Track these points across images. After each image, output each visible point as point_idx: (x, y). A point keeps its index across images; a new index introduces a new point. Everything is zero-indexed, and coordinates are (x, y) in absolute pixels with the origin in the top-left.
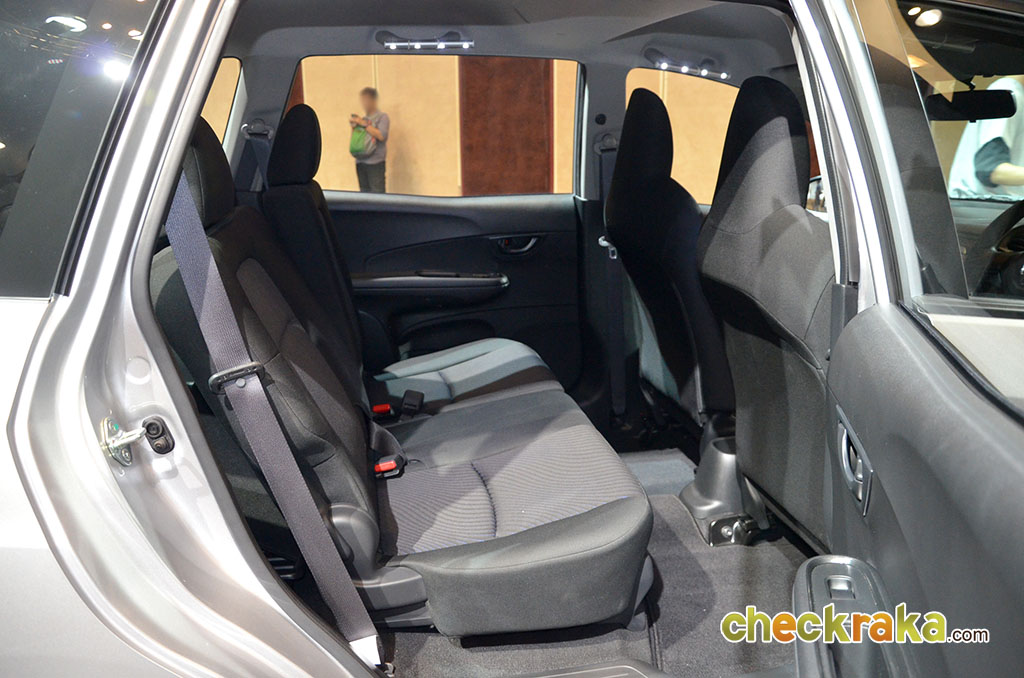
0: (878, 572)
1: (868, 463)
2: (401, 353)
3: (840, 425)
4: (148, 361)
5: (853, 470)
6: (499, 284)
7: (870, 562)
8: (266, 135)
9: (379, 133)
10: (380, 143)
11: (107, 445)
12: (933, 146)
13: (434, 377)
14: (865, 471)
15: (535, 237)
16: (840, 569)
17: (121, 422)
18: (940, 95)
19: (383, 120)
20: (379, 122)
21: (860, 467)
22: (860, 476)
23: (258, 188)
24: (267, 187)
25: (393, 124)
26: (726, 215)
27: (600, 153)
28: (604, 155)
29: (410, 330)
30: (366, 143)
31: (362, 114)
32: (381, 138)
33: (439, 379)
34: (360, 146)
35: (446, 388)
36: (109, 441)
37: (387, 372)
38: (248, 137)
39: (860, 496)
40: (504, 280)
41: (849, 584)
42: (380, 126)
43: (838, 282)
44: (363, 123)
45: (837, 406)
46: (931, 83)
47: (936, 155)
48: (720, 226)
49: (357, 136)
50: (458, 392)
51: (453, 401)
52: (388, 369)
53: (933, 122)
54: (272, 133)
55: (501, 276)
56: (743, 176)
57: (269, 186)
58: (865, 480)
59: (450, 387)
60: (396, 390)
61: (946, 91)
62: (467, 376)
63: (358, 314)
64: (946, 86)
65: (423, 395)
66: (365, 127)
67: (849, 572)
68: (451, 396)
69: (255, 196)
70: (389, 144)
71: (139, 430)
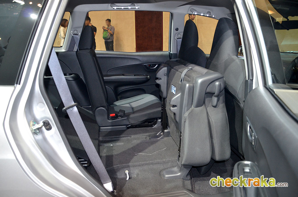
0: (258, 166)
1: (256, 135)
2: (118, 98)
3: (247, 123)
4: (44, 103)
5: (251, 136)
6: (147, 78)
7: (256, 163)
8: (78, 34)
9: (111, 32)
10: (112, 35)
11: (32, 128)
12: (276, 38)
13: (128, 105)
14: (255, 137)
15: (158, 64)
16: (247, 165)
17: (36, 121)
18: (278, 22)
19: (113, 29)
20: (111, 29)
21: (253, 136)
22: (253, 138)
23: (76, 50)
24: (78, 50)
25: (115, 30)
26: (214, 59)
27: (177, 39)
28: (178, 40)
29: (121, 91)
30: (107, 35)
31: (107, 27)
32: (112, 34)
33: (129, 106)
34: (106, 36)
35: (131, 109)
36: (32, 127)
37: (114, 104)
38: (73, 35)
39: (253, 144)
40: (149, 77)
41: (250, 170)
42: (112, 30)
43: (247, 79)
44: (107, 29)
45: (247, 117)
46: (275, 18)
47: (277, 41)
48: (212, 62)
49: (105, 33)
50: (135, 110)
51: (134, 112)
52: (114, 103)
53: (276, 30)
54: (80, 34)
55: (147, 76)
56: (219, 47)
57: (79, 50)
58: (255, 139)
59: (133, 108)
60: (117, 109)
61: (280, 21)
62: (137, 105)
63: (105, 87)
64: (280, 19)
65: (125, 111)
66: (107, 31)
67: (250, 166)
68: (133, 111)
69: (75, 53)
70: (114, 35)
71: (41, 124)
